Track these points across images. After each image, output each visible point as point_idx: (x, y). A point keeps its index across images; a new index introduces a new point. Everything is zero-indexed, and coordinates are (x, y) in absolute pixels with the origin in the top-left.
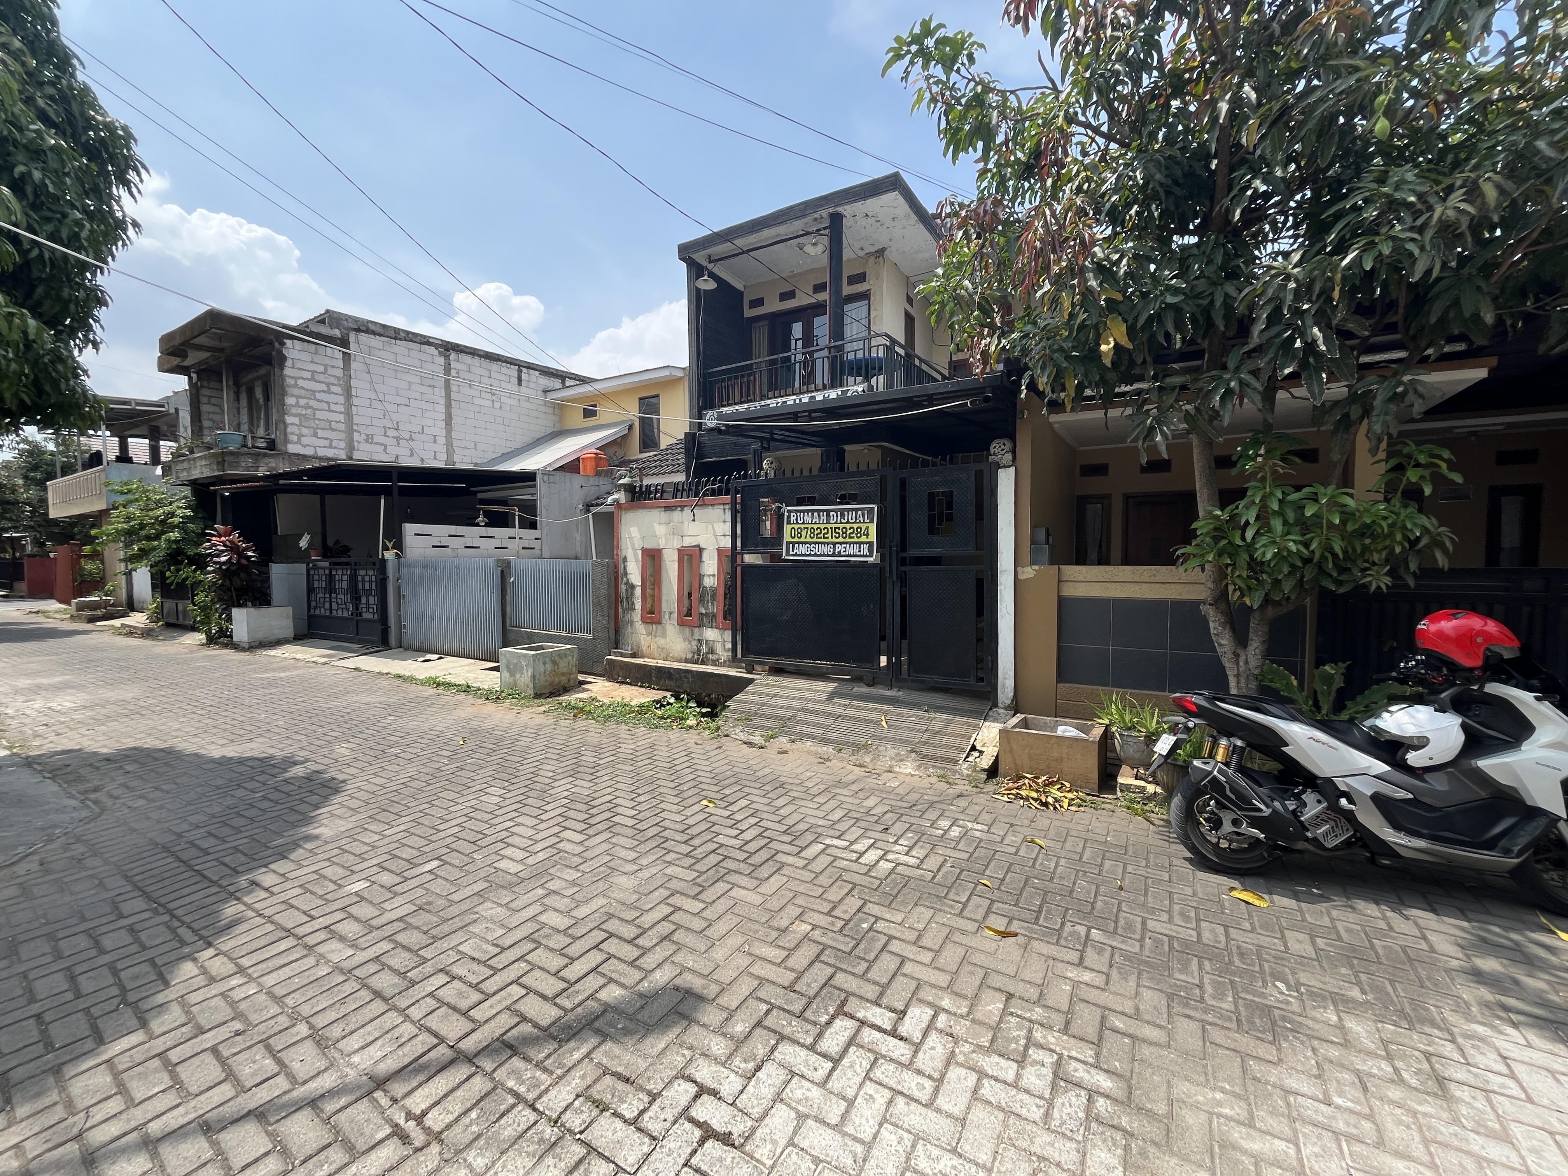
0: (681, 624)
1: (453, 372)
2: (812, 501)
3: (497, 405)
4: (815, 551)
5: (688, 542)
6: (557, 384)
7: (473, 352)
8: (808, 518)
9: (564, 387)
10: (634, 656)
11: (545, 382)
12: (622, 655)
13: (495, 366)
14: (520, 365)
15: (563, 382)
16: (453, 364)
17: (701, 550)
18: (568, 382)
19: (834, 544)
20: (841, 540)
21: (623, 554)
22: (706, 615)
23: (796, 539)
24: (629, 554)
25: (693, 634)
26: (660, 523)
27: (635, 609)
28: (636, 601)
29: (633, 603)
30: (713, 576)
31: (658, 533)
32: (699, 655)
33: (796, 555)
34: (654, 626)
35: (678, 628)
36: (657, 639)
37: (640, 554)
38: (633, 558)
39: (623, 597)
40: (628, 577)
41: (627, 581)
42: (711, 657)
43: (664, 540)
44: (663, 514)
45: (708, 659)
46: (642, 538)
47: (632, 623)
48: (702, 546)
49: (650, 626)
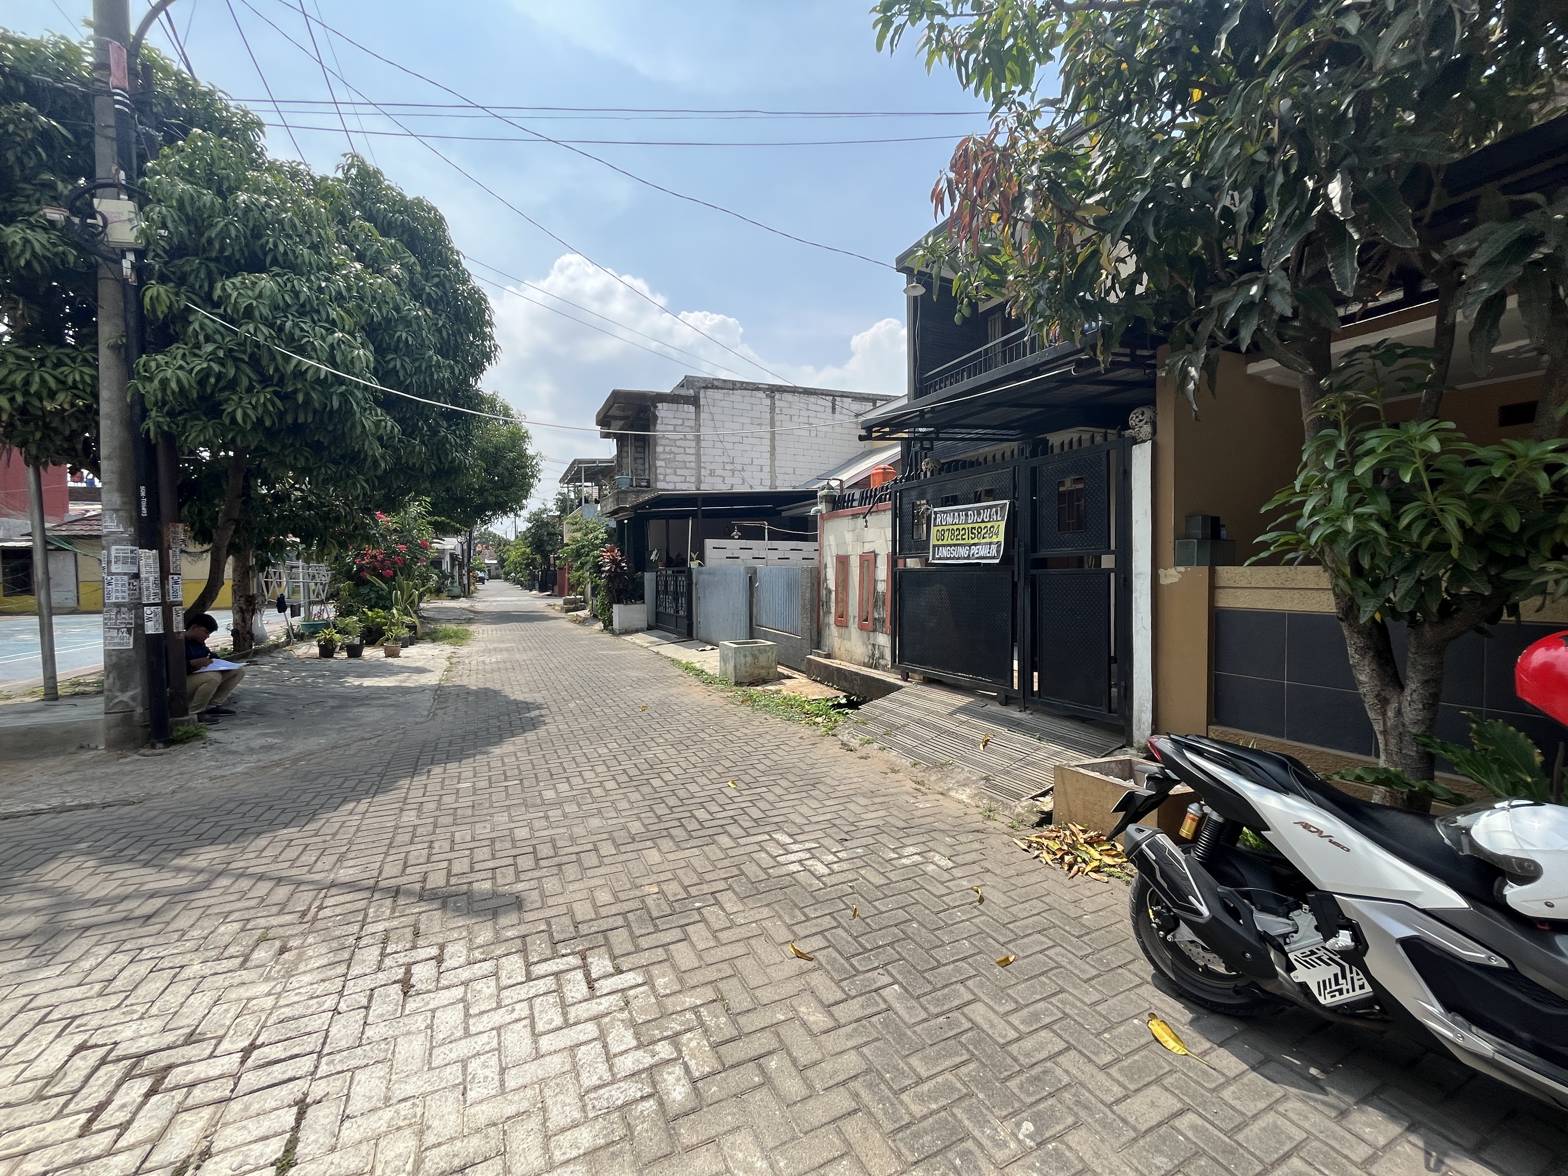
0: (861, 628)
1: (777, 410)
2: (954, 501)
3: (813, 434)
4: (954, 554)
5: (868, 548)
6: (869, 405)
7: (794, 390)
8: (950, 520)
9: (875, 407)
10: (828, 656)
11: (857, 407)
12: (819, 655)
13: (812, 399)
14: (833, 395)
15: (875, 404)
16: (778, 403)
17: (876, 555)
18: (879, 403)
19: (970, 546)
20: (976, 541)
21: (824, 561)
22: (879, 620)
23: (940, 542)
24: (828, 561)
25: (869, 638)
26: (848, 531)
27: (831, 612)
28: (832, 605)
29: (830, 607)
30: (884, 581)
31: (847, 541)
32: (873, 659)
33: (939, 558)
34: (843, 630)
35: (859, 632)
36: (845, 641)
37: (834, 561)
38: (831, 565)
39: (823, 601)
40: (828, 582)
41: (827, 586)
42: (881, 662)
43: (851, 546)
44: (851, 522)
45: (879, 664)
46: (837, 546)
47: (829, 625)
48: (877, 552)
49: (840, 629)
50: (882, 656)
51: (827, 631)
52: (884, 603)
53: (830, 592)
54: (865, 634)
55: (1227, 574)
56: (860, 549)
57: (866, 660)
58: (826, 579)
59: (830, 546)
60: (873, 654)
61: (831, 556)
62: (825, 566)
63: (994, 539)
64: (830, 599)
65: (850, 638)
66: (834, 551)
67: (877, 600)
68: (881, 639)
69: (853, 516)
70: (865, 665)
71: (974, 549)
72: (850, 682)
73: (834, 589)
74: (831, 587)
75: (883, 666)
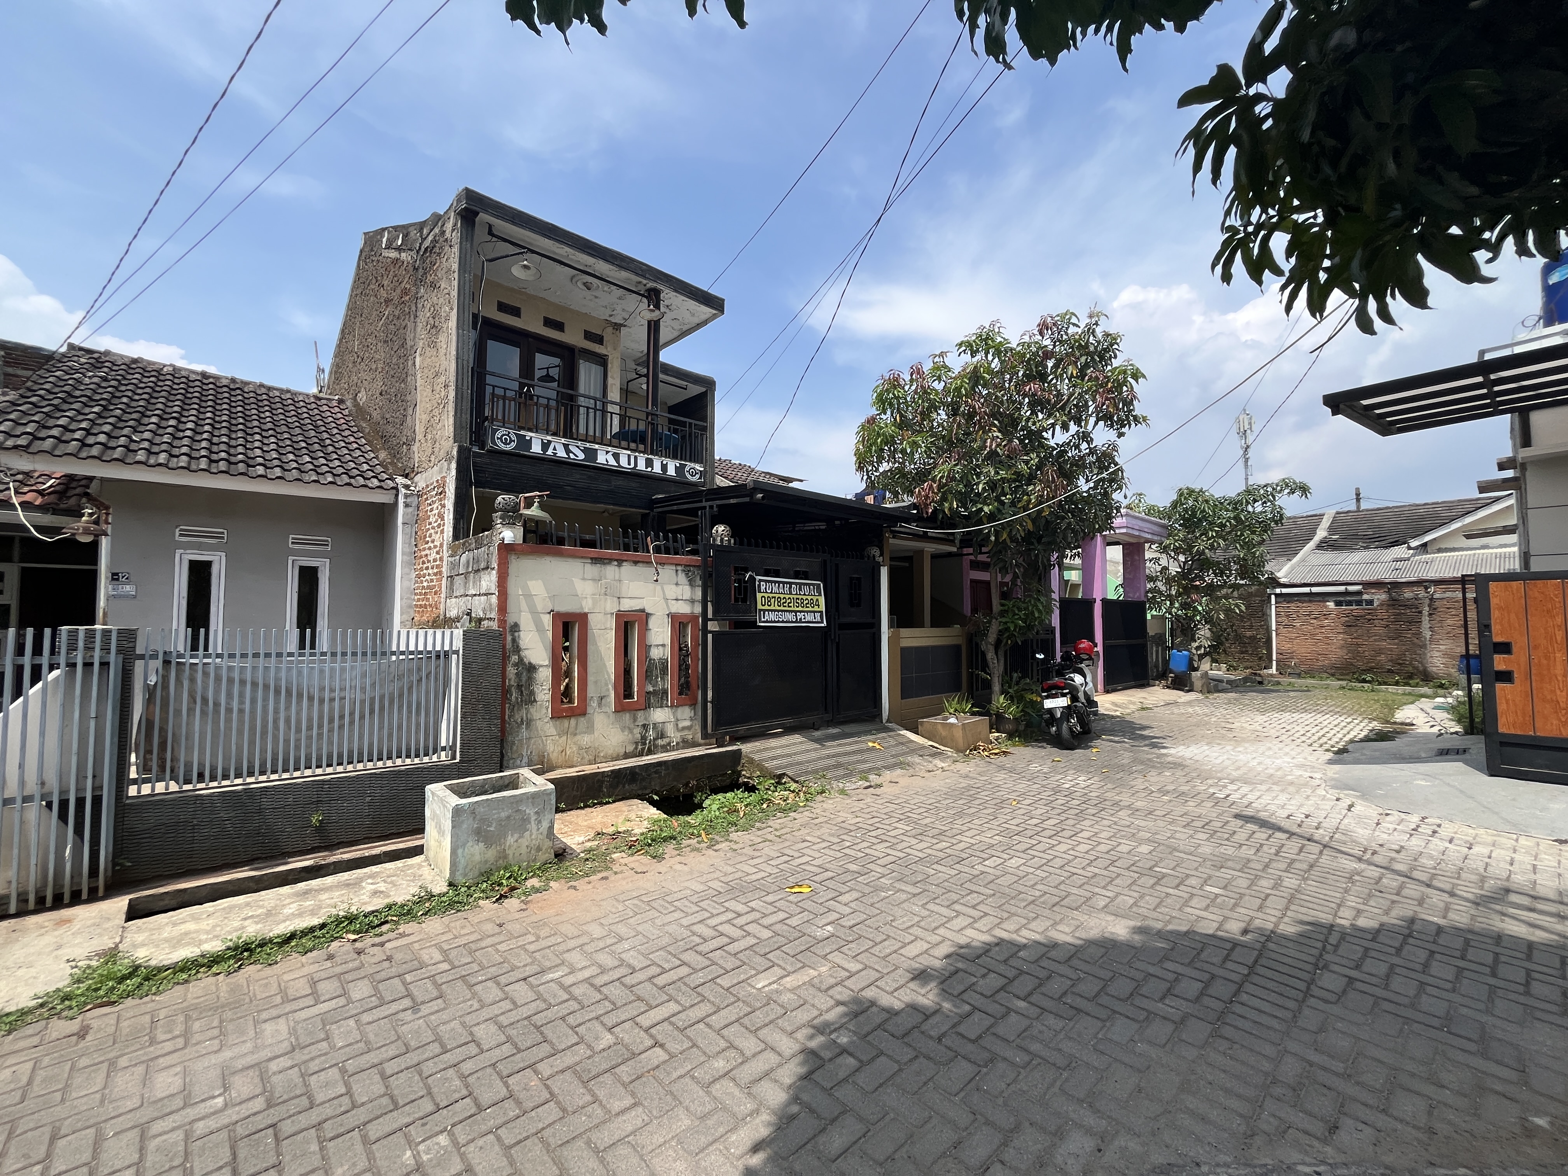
0: (618, 710)
2: (776, 574)
4: (783, 618)
5: (627, 605)
8: (775, 589)
19: (796, 612)
20: (800, 609)
21: (511, 619)
22: (655, 693)
23: (766, 607)
24: (526, 621)
25: (635, 720)
26: (584, 579)
27: (535, 701)
28: (537, 689)
29: (532, 693)
30: (663, 645)
31: (579, 593)
32: (645, 744)
33: (767, 622)
34: (573, 721)
35: (612, 716)
36: (578, 737)
37: (547, 620)
38: (532, 627)
39: (510, 686)
40: (523, 654)
41: (521, 660)
42: (660, 742)
43: (590, 601)
44: (588, 567)
45: (656, 746)
46: (552, 598)
47: (529, 723)
48: (648, 610)
49: (566, 722)
50: (662, 735)
51: (524, 732)
52: (664, 671)
53: (532, 669)
54: (627, 716)
55: (904, 632)
56: (612, 606)
57: (630, 748)
58: (517, 649)
59: (528, 596)
60: (644, 738)
61: (534, 613)
62: (515, 628)
63: (816, 609)
64: (530, 680)
65: (590, 729)
66: (543, 603)
67: (650, 670)
68: (659, 715)
69: (596, 560)
70: (626, 756)
71: (800, 616)
72: (643, 779)
73: (546, 663)
74: (533, 662)
75: (663, 747)
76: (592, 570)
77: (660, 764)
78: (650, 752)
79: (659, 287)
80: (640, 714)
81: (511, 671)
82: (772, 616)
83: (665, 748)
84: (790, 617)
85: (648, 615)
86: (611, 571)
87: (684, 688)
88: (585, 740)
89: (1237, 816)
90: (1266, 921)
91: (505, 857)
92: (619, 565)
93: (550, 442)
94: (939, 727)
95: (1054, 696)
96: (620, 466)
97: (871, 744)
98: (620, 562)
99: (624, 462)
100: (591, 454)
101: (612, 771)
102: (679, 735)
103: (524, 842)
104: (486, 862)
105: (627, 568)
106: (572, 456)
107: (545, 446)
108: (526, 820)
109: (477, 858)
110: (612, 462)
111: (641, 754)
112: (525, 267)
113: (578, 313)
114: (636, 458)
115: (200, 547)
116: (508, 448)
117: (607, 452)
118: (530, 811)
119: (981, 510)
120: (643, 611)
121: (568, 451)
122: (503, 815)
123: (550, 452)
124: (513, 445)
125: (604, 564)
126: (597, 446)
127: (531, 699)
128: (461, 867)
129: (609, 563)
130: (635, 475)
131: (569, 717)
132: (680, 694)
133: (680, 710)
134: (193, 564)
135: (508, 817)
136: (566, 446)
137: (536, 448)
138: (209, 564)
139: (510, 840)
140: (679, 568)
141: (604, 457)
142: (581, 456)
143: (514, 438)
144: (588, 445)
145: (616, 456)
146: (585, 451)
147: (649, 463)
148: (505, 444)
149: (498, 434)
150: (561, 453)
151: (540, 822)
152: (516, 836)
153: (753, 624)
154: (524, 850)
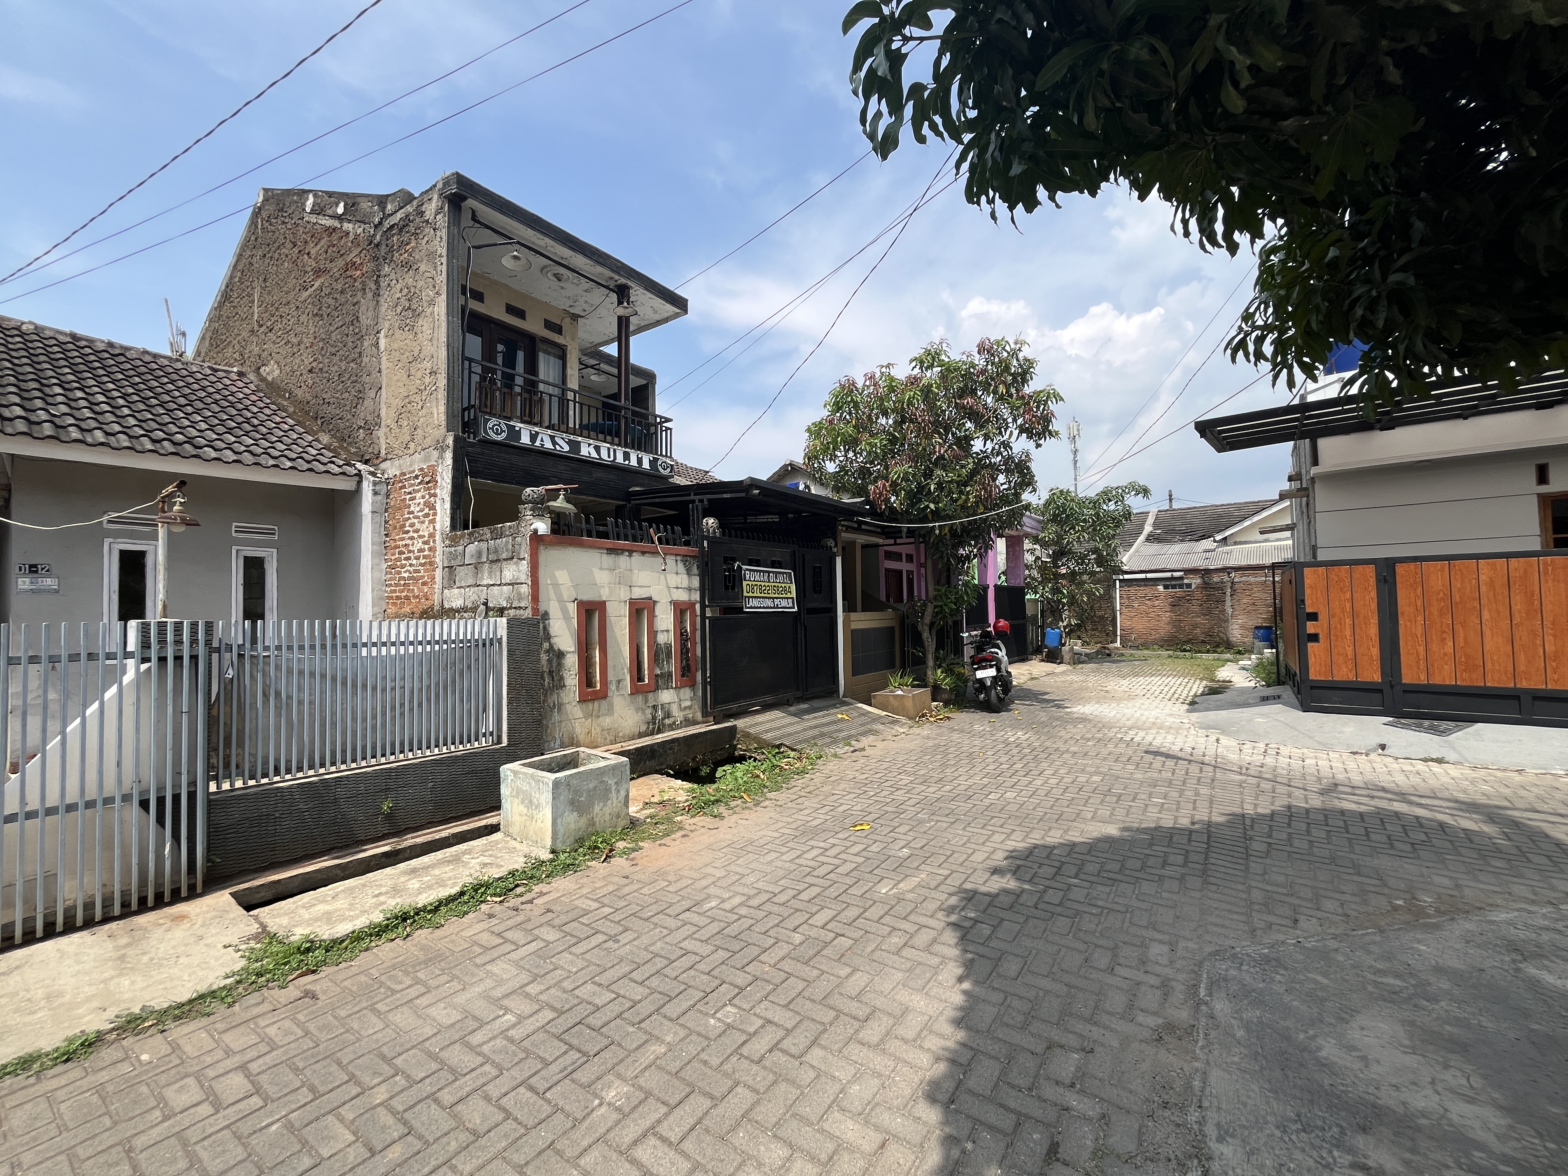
0: (635, 691)
2: (757, 563)
5: (638, 593)
8: (757, 577)
21: (542, 608)
22: (662, 675)
23: (750, 594)
24: (553, 608)
25: (646, 701)
26: (601, 569)
27: (564, 686)
28: (566, 674)
29: (562, 678)
30: (667, 631)
31: (598, 582)
32: (654, 723)
33: (751, 607)
34: (596, 703)
35: (628, 698)
36: (601, 719)
37: (572, 608)
38: (559, 614)
39: (544, 672)
40: (553, 641)
41: (551, 646)
42: (667, 721)
43: (607, 589)
44: (605, 557)
45: (664, 725)
46: (576, 587)
47: (560, 706)
48: (654, 598)
49: (590, 705)
50: (668, 715)
51: (556, 716)
52: (669, 655)
53: (561, 655)
54: (640, 698)
55: (853, 616)
56: (624, 594)
57: (643, 728)
58: (548, 637)
59: (556, 585)
60: (654, 718)
61: (561, 601)
62: (546, 616)
63: (789, 595)
64: (560, 665)
65: (610, 711)
66: (568, 593)
67: (659, 653)
68: (666, 696)
69: (611, 551)
70: (641, 735)
71: (777, 601)
72: (660, 756)
73: (573, 649)
74: (562, 648)
75: (670, 725)
76: (607, 560)
77: (674, 741)
78: (659, 731)
79: (630, 283)
80: (650, 695)
81: (544, 657)
82: (754, 603)
83: (672, 727)
84: (769, 603)
85: (655, 602)
86: (623, 560)
87: (686, 671)
88: (607, 721)
89: (1146, 752)
90: (1202, 815)
91: (594, 824)
92: (630, 556)
93: (537, 433)
94: (891, 699)
95: (984, 668)
96: (601, 459)
97: (840, 716)
98: (631, 552)
99: (604, 454)
100: (575, 446)
101: (636, 749)
102: (682, 714)
103: (607, 810)
104: (580, 829)
105: (636, 557)
106: (558, 448)
107: (533, 437)
108: (608, 790)
109: (573, 826)
110: (594, 454)
111: (652, 734)
112: (515, 257)
113: (537, 301)
114: (615, 451)
115: (132, 535)
116: (499, 438)
117: (589, 445)
118: (611, 782)
119: (928, 507)
120: (650, 598)
121: (554, 443)
122: (591, 786)
123: (538, 443)
124: (504, 435)
125: (618, 554)
126: (580, 439)
127: (559, 684)
128: (560, 836)
129: (622, 554)
130: (614, 467)
131: (593, 700)
132: (683, 676)
133: (682, 690)
134: (125, 555)
135: (595, 788)
136: (552, 438)
137: (525, 439)
138: (142, 554)
139: (597, 809)
140: (679, 558)
141: (587, 450)
142: (566, 448)
143: (505, 428)
144: (572, 437)
145: (597, 449)
146: (570, 443)
147: (627, 456)
148: (497, 434)
149: (490, 425)
150: (548, 445)
151: (618, 791)
152: (601, 804)
153: (740, 610)
154: (607, 818)
